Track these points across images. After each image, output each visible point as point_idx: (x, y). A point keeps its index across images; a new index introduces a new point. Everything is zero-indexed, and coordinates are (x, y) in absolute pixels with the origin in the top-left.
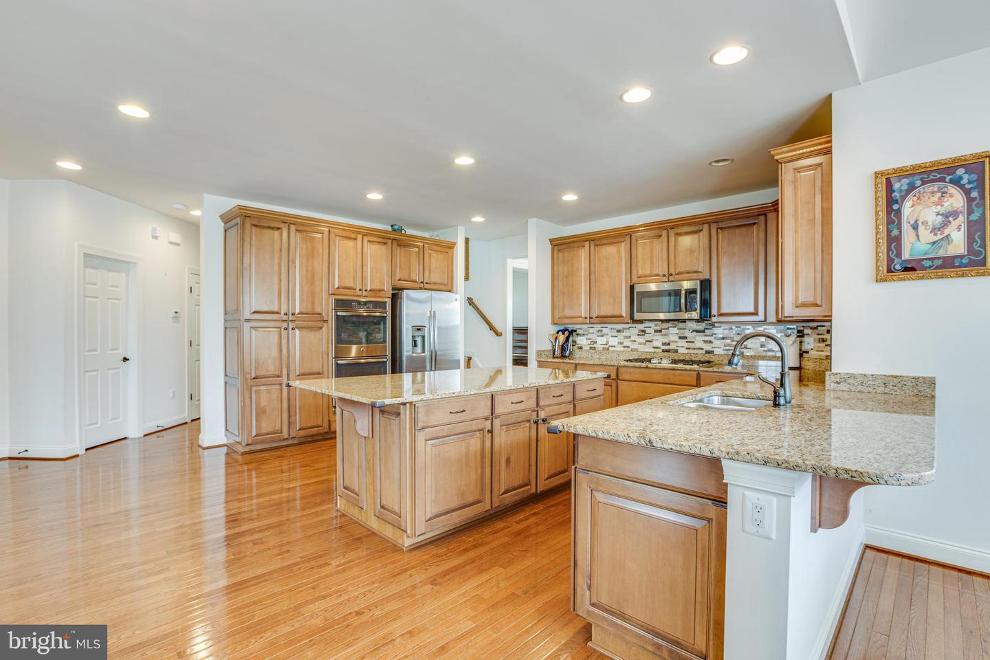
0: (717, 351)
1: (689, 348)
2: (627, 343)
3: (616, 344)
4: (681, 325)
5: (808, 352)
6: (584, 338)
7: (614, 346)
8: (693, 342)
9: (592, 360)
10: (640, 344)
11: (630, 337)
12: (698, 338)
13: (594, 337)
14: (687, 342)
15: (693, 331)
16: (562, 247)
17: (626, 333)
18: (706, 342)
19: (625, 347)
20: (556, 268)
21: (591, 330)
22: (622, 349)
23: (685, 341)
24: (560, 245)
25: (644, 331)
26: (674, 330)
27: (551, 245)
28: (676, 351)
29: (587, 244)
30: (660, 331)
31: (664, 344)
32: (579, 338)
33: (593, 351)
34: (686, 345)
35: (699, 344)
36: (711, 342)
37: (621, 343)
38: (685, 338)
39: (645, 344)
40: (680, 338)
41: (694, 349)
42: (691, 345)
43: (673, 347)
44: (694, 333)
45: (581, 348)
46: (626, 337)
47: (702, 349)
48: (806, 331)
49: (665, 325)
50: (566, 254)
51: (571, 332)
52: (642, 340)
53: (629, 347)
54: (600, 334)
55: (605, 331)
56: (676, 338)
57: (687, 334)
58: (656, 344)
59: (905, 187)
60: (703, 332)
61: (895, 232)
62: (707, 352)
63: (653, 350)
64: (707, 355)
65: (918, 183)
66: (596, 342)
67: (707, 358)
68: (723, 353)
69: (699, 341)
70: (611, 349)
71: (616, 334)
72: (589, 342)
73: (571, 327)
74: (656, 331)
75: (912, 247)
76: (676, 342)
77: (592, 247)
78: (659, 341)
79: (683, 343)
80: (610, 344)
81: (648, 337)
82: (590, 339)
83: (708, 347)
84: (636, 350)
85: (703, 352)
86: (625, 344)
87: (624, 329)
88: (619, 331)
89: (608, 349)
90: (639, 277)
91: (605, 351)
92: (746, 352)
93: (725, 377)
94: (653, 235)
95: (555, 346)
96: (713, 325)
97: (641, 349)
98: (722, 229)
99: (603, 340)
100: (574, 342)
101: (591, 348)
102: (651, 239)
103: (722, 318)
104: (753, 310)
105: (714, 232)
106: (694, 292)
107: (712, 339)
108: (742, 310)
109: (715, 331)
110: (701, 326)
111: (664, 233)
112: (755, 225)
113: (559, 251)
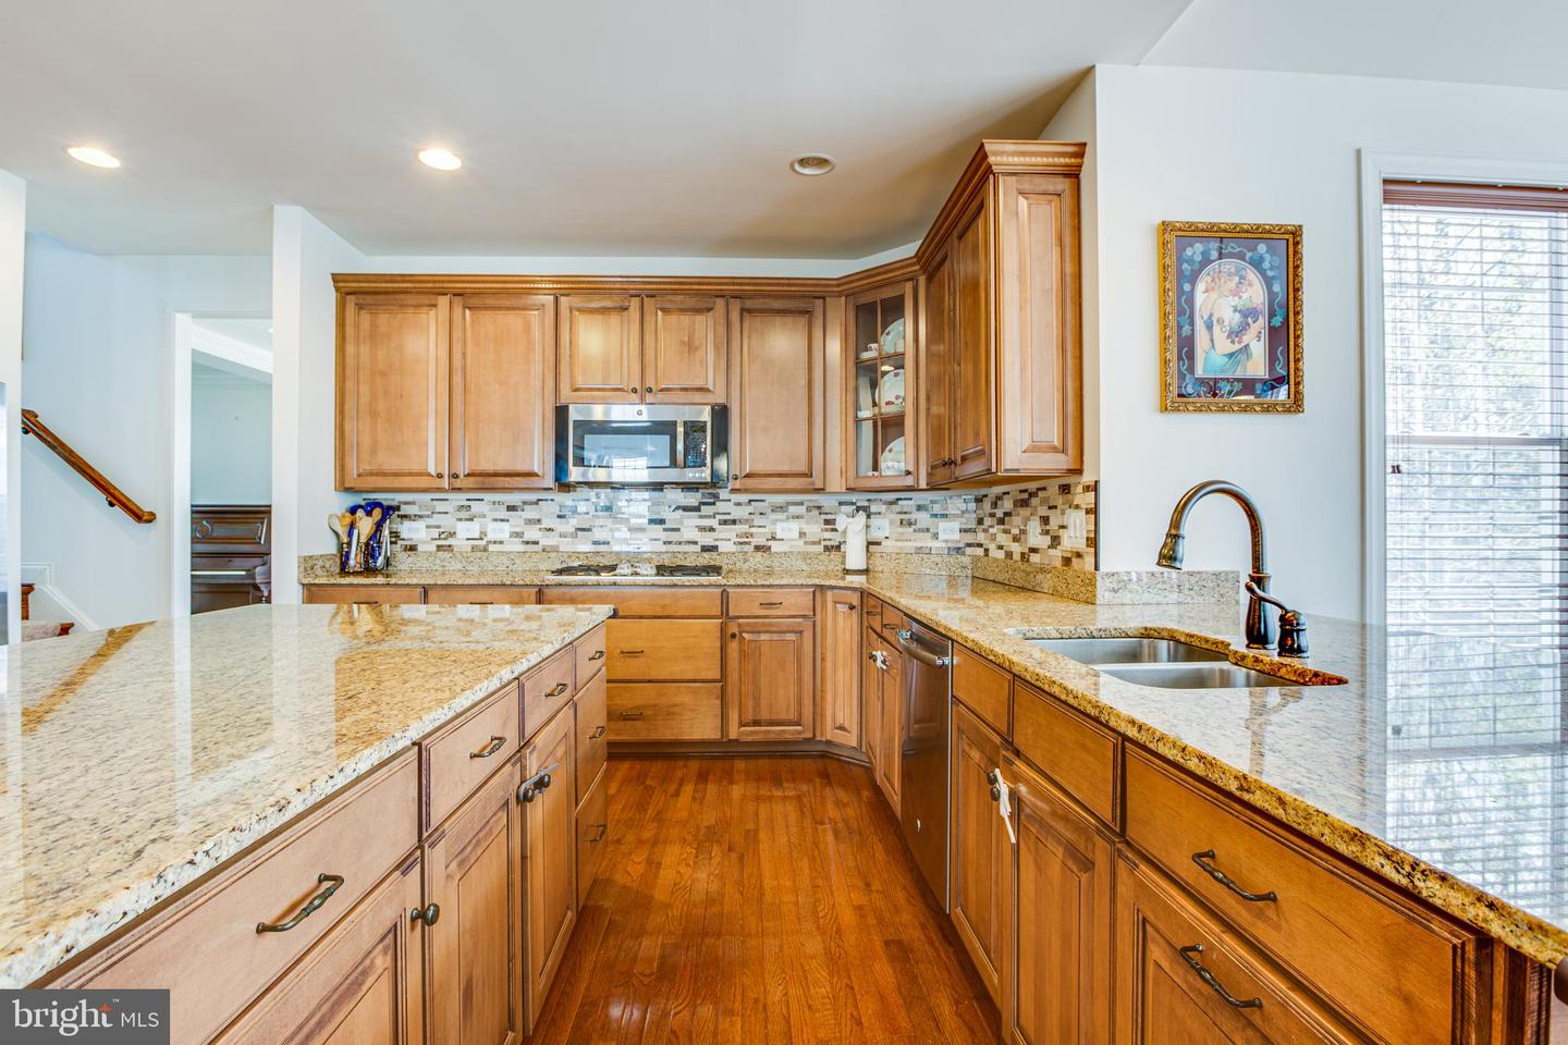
0: (724, 547)
1: (670, 543)
2: (532, 533)
3: (505, 536)
4: (656, 495)
5: (878, 544)
6: (420, 525)
7: (501, 542)
8: (678, 530)
9: (444, 574)
10: (563, 535)
11: (539, 521)
12: (687, 522)
13: (447, 522)
14: (665, 530)
15: (678, 508)
16: (369, 299)
17: (530, 513)
18: (702, 529)
19: (528, 543)
20: (350, 349)
21: (440, 507)
22: (522, 548)
23: (660, 527)
24: (362, 295)
25: (573, 509)
26: (639, 507)
27: (337, 289)
29: (443, 301)
30: (609, 509)
32: (407, 524)
33: (447, 555)
34: (664, 536)
35: (690, 533)
36: (712, 529)
37: (518, 535)
38: (662, 522)
39: (574, 536)
40: (652, 521)
41: (680, 543)
42: (674, 536)
44: (680, 512)
45: (412, 548)
46: (529, 522)
47: (696, 543)
48: (874, 508)
49: (624, 496)
50: (383, 319)
51: (388, 511)
52: (568, 527)
53: (537, 543)
54: (464, 514)
55: (476, 507)
56: (643, 522)
57: (667, 514)
58: (598, 534)
59: (1198, 258)
60: (697, 509)
61: (1186, 330)
62: (705, 549)
64: (705, 554)
65: (1214, 254)
66: (452, 534)
67: (705, 560)
68: (733, 548)
69: (690, 526)
70: (492, 548)
71: (504, 514)
72: (435, 533)
73: (386, 498)
74: (599, 509)
75: (1211, 357)
76: (643, 530)
77: (458, 311)
79: (656, 532)
80: (491, 536)
81: (581, 521)
82: (438, 527)
83: (707, 539)
84: (555, 549)
85: (697, 548)
86: (527, 537)
87: (525, 503)
88: (511, 508)
89: (485, 550)
90: (577, 390)
91: (479, 554)
92: (776, 547)
93: (776, 594)
94: (608, 304)
95: (349, 544)
96: (716, 496)
97: (566, 545)
98: (750, 311)
99: (473, 529)
100: (395, 535)
101: (439, 547)
102: (604, 311)
103: (751, 483)
104: (803, 468)
105: (735, 316)
106: (701, 427)
107: (714, 523)
108: (785, 468)
109: (721, 507)
110: (692, 499)
111: (634, 303)
112: (809, 314)
113: (361, 308)
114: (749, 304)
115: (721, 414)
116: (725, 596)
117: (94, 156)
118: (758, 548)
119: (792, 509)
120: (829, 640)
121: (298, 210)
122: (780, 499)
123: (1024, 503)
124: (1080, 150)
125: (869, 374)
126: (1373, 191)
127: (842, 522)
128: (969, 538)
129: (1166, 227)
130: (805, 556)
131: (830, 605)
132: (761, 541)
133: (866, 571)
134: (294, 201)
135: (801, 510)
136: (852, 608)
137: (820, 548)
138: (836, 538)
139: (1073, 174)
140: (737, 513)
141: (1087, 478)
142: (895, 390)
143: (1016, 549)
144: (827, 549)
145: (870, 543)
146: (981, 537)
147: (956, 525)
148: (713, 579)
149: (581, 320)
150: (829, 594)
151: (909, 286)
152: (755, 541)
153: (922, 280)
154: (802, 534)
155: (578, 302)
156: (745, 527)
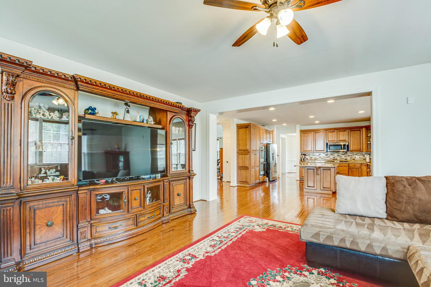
0: (348, 159)
3: (319, 157)
4: (338, 153)
6: (308, 156)
18: (345, 157)
20: (302, 138)
21: (311, 154)
22: (321, 159)
25: (327, 154)
26: (336, 154)
27: (300, 132)
28: (337, 159)
29: (312, 132)
30: (332, 154)
31: (333, 157)
34: (340, 158)
43: (336, 158)
44: (342, 155)
45: (308, 159)
49: (334, 153)
50: (306, 134)
51: (305, 154)
52: (327, 156)
56: (337, 156)
57: (340, 155)
58: (331, 157)
62: (345, 159)
63: (330, 159)
67: (346, 160)
68: (350, 159)
69: (343, 157)
71: (319, 155)
72: (310, 157)
73: (305, 153)
77: (314, 133)
78: (332, 157)
79: (339, 157)
81: (328, 156)
83: (346, 158)
90: (329, 141)
92: (356, 159)
93: (355, 164)
94: (333, 131)
97: (327, 159)
98: (352, 131)
99: (315, 157)
100: (305, 157)
102: (332, 132)
103: (352, 151)
104: (359, 149)
105: (349, 131)
106: (345, 145)
107: (347, 156)
108: (357, 149)
109: (347, 154)
110: (344, 153)
111: (336, 131)
112: (360, 130)
113: (303, 133)
115: (348, 143)
116: (349, 164)
117: (285, 124)
118: (353, 159)
119: (358, 154)
120: (363, 170)
121: (299, 125)
122: (356, 153)
127: (366, 156)
130: (360, 160)
131: (363, 166)
132: (354, 158)
133: (369, 162)
135: (360, 154)
136: (366, 166)
137: (362, 159)
138: (365, 158)
140: (350, 155)
144: (364, 159)
148: (347, 162)
149: (329, 133)
150: (363, 164)
152: (353, 158)
154: (360, 157)
155: (328, 131)
156: (351, 157)
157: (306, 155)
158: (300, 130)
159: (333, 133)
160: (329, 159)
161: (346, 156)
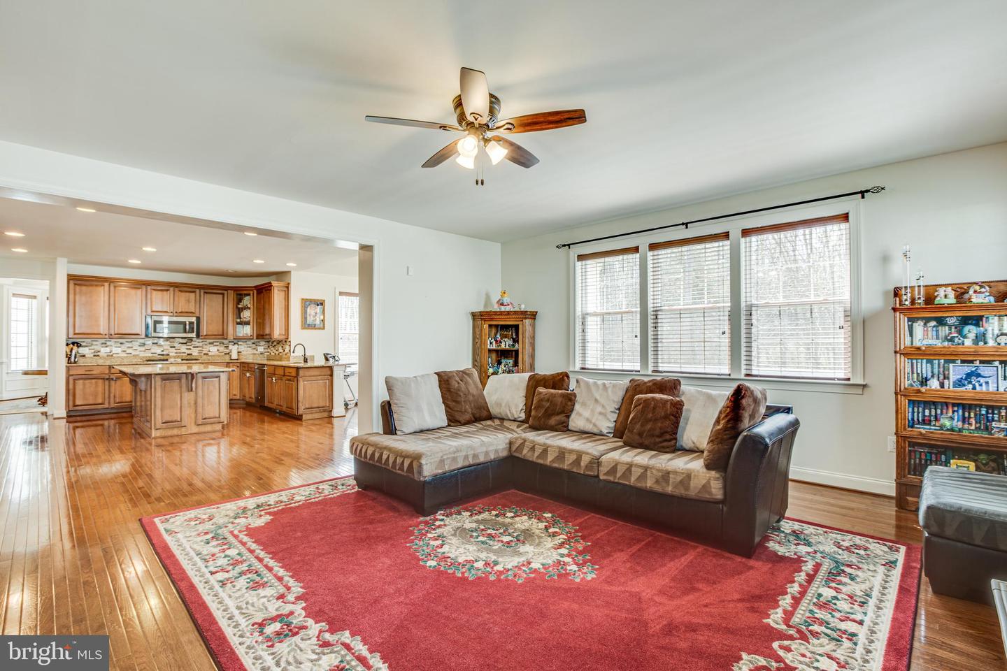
4: (171, 340)
6: (87, 349)
10: (141, 351)
11: (132, 347)
13: (97, 348)
16: (79, 282)
17: (129, 345)
18: (187, 349)
20: (71, 296)
21: (94, 343)
22: (126, 355)
23: (174, 349)
24: (76, 281)
25: (144, 344)
26: (167, 343)
27: (69, 278)
28: (168, 355)
29: (106, 284)
30: (157, 343)
31: (159, 351)
32: (81, 348)
33: (98, 358)
34: (175, 351)
37: (124, 351)
39: (144, 351)
40: (171, 347)
41: (180, 353)
43: (165, 352)
44: (180, 345)
45: (84, 356)
46: (129, 347)
47: (185, 353)
48: (239, 343)
49: (160, 340)
50: (84, 288)
51: (78, 344)
52: (143, 349)
53: (131, 354)
54: (103, 345)
55: (108, 343)
57: (176, 345)
58: (153, 351)
60: (185, 344)
62: (188, 354)
63: (151, 355)
66: (99, 352)
67: (189, 357)
68: (197, 354)
69: (183, 349)
70: (114, 355)
71: (120, 345)
72: (93, 351)
73: (77, 340)
74: (153, 343)
75: (310, 320)
76: (167, 349)
77: (112, 288)
80: (114, 352)
81: (147, 347)
82: (94, 349)
83: (189, 352)
84: (138, 355)
86: (128, 352)
87: (127, 342)
88: (121, 343)
90: (152, 311)
91: (109, 357)
92: (210, 354)
94: (163, 288)
95: (71, 355)
96: (192, 340)
97: (142, 354)
98: (207, 293)
99: (108, 350)
101: (94, 356)
102: (162, 290)
103: (206, 337)
104: (221, 333)
105: (202, 294)
106: (193, 323)
107: (191, 347)
108: (216, 333)
109: (194, 343)
110: (184, 341)
111: (172, 289)
112: (223, 294)
113: (75, 284)
114: (206, 291)
115: (198, 319)
118: (205, 354)
119: (215, 344)
121: (65, 260)
122: (212, 341)
123: (278, 343)
124: (289, 284)
125: (240, 311)
126: (337, 293)
128: (266, 350)
129: (303, 299)
130: (219, 356)
132: (206, 352)
133: (237, 360)
134: (63, 256)
135: (218, 344)
137: (223, 354)
138: (228, 351)
139: (288, 287)
140: (198, 344)
141: (289, 340)
142: (247, 315)
143: (277, 353)
144: (226, 354)
145: (238, 352)
146: (269, 350)
147: (263, 348)
149: (154, 293)
151: (251, 292)
152: (204, 352)
153: (255, 291)
154: (218, 350)
155: (153, 287)
156: (201, 349)
157: (83, 344)
158: (69, 275)
159: (165, 293)
160: (148, 354)
161: (189, 347)
